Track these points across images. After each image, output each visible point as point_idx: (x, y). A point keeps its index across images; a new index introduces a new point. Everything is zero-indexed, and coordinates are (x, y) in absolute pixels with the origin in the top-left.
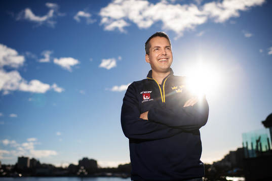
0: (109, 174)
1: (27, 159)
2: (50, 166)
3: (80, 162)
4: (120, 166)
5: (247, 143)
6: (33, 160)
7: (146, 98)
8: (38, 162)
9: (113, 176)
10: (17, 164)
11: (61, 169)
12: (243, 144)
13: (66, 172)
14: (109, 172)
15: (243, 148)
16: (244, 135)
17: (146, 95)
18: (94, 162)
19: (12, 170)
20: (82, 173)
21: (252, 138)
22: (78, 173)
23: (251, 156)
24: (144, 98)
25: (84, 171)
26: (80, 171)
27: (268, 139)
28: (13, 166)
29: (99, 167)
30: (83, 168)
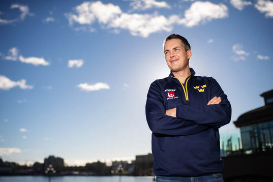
0: (77, 173)
2: (14, 164)
3: (46, 160)
4: (88, 165)
7: (170, 96)
9: (80, 175)
11: (25, 167)
14: (76, 171)
18: (60, 161)
20: (50, 171)
22: (46, 172)
24: (169, 96)
25: (52, 169)
26: (49, 169)
27: (239, 139)
29: (65, 165)
30: (51, 166)
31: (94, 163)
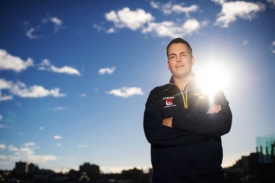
1: (25, 164)
2: (50, 171)
3: (81, 167)
4: (124, 172)
5: (261, 148)
6: (32, 165)
7: (169, 104)
8: (37, 168)
10: (14, 170)
11: (61, 175)
12: (257, 148)
13: (66, 178)
14: (112, 178)
15: (257, 153)
16: (258, 139)
17: (169, 100)
18: (96, 168)
19: (9, 175)
20: (84, 179)
21: (267, 143)
22: (80, 179)
23: (266, 162)
24: (167, 104)
25: (86, 177)
26: (82, 177)
28: (10, 171)
29: (101, 173)
30: (85, 173)
31: (130, 171)
